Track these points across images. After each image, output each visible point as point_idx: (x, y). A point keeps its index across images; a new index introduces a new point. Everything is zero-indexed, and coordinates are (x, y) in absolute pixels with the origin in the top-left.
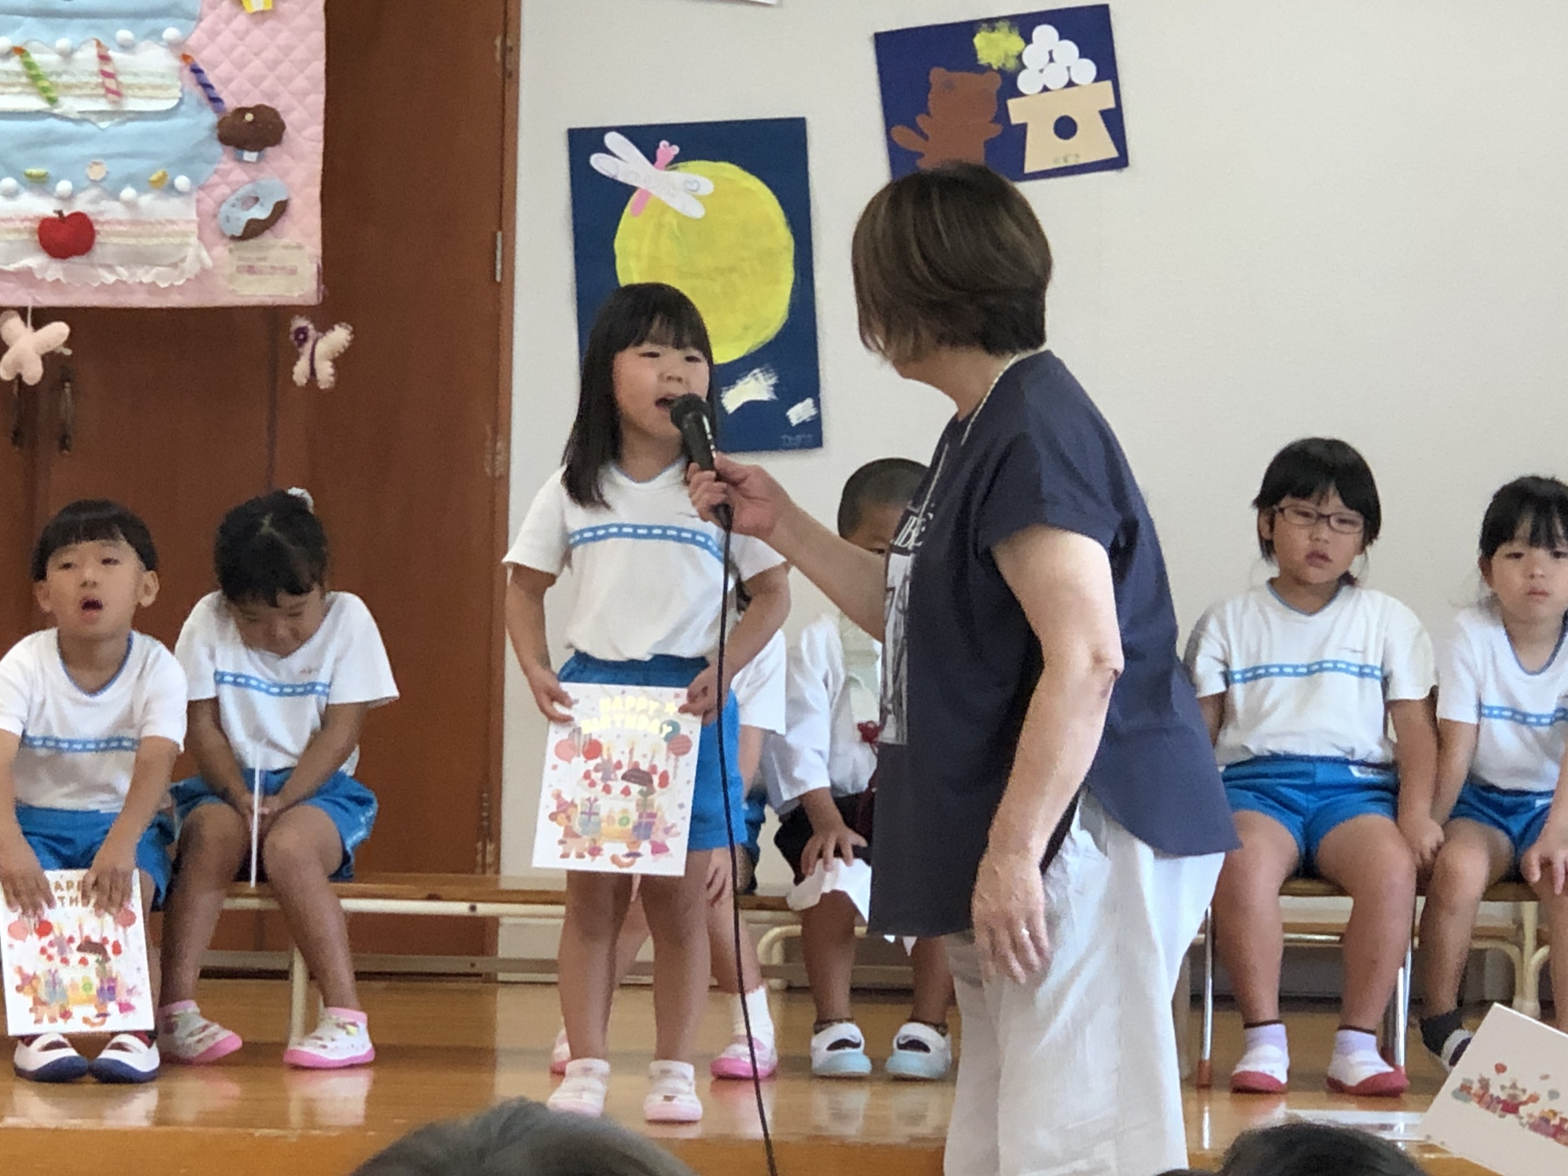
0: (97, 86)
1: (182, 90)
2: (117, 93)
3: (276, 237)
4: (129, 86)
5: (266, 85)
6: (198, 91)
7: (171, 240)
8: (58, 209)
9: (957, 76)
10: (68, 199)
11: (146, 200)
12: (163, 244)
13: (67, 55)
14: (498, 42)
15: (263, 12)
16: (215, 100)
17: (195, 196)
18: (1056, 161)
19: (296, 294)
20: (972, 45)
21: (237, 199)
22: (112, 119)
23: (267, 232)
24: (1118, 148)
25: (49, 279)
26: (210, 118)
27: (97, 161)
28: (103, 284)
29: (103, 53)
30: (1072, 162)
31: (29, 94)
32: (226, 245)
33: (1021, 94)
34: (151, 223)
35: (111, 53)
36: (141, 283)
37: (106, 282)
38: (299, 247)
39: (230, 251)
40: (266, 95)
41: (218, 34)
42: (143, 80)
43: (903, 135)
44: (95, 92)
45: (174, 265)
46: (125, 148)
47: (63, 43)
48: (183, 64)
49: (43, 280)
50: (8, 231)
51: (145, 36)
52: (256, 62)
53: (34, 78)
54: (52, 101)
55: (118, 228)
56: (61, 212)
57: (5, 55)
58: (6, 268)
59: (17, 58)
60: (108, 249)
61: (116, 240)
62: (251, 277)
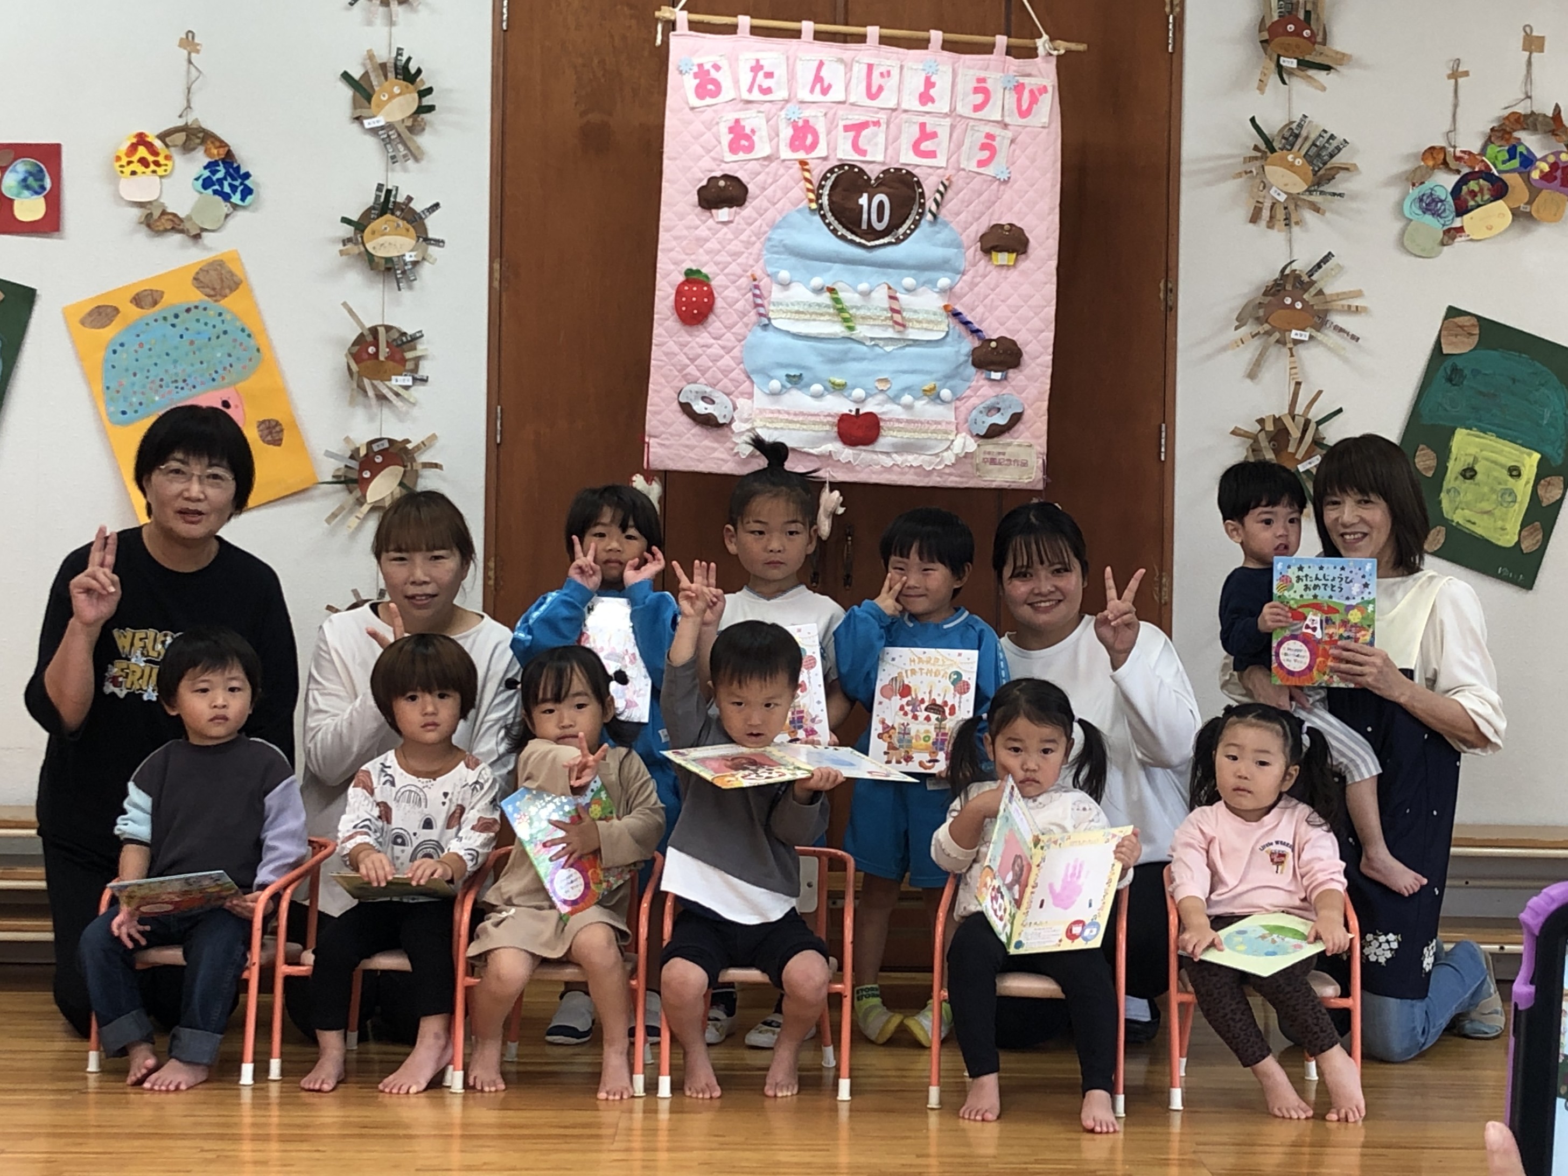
0: (886, 318)
1: (947, 327)
2: (904, 326)
3: (1012, 438)
4: (910, 320)
5: (1009, 324)
6: (960, 328)
7: (935, 435)
8: (855, 408)
10: (862, 401)
11: (919, 404)
12: (930, 439)
13: (866, 294)
15: (1005, 267)
16: (973, 333)
17: (953, 405)
19: (1027, 481)
21: (984, 408)
22: (896, 344)
23: (1004, 435)
26: (969, 345)
27: (884, 375)
28: (883, 467)
29: (892, 295)
31: (835, 322)
32: (973, 440)
34: (921, 422)
35: (898, 295)
36: (911, 467)
37: (885, 465)
38: (1030, 446)
39: (978, 445)
40: (1008, 330)
41: (977, 285)
42: (921, 317)
44: (884, 323)
45: (937, 455)
46: (907, 366)
47: (863, 286)
49: (839, 460)
50: (815, 423)
51: (924, 284)
52: (1003, 307)
53: (840, 310)
54: (851, 329)
55: (897, 425)
56: (858, 410)
57: (818, 291)
58: (811, 451)
59: (828, 294)
60: (888, 440)
61: (895, 433)
62: (993, 467)
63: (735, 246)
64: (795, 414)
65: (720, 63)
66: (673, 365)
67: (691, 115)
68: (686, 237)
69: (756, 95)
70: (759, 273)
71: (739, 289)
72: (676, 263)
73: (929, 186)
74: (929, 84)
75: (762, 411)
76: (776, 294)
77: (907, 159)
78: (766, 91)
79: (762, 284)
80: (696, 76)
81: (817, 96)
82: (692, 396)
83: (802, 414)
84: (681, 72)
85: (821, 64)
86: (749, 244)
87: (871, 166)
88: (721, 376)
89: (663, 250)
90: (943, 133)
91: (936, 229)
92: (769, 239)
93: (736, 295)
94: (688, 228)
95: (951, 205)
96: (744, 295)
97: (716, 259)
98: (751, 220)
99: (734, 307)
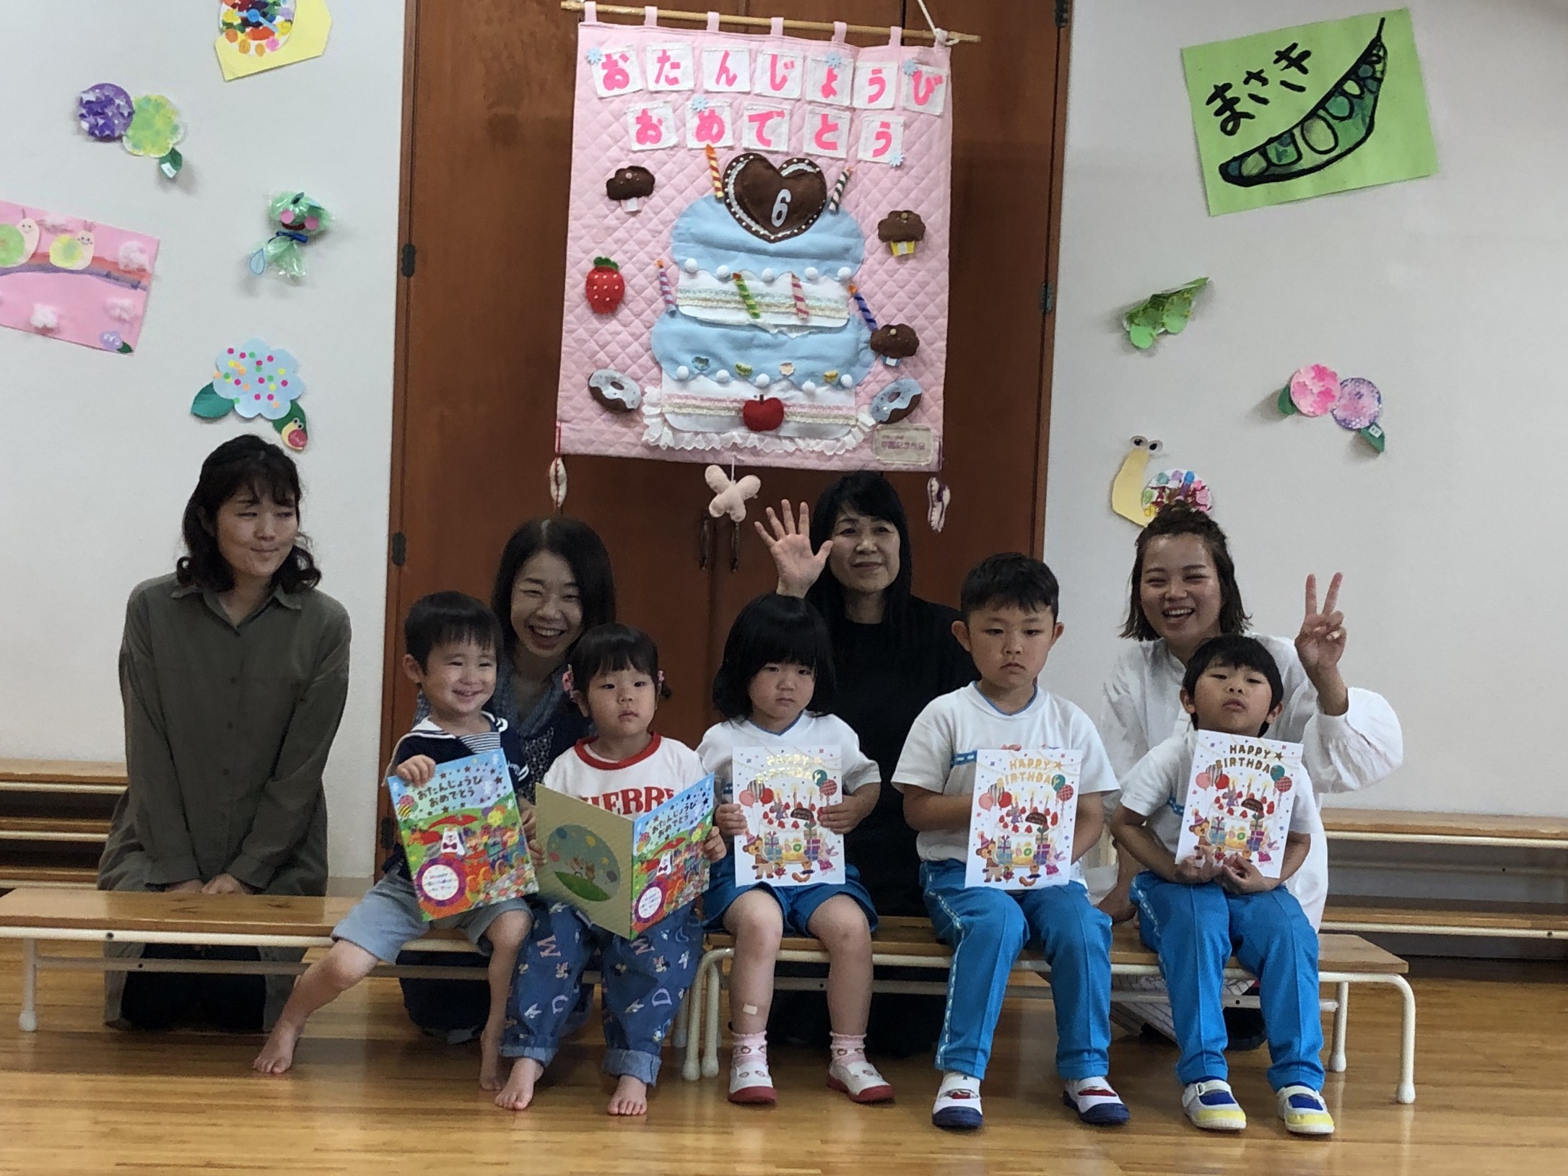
0: (790, 306)
1: (848, 313)
2: (806, 313)
3: (911, 421)
4: (813, 308)
5: (906, 311)
6: (858, 315)
7: (837, 421)
8: (759, 394)
10: (765, 388)
11: (821, 391)
12: (831, 424)
13: (770, 281)
15: (906, 255)
16: (870, 321)
17: (854, 391)
19: (923, 464)
21: (885, 394)
22: (798, 332)
23: (904, 420)
25: (748, 445)
26: (866, 333)
27: (789, 361)
28: (786, 451)
29: (796, 283)
31: (739, 310)
32: (875, 427)
34: (823, 408)
35: (801, 283)
36: (813, 451)
37: (788, 450)
38: (928, 430)
39: (882, 430)
40: (906, 317)
41: (875, 272)
42: (823, 304)
44: (788, 310)
45: (838, 439)
46: (809, 353)
47: (768, 272)
48: (850, 294)
49: (744, 446)
50: (722, 409)
51: (825, 273)
52: (901, 293)
53: (745, 298)
54: (756, 315)
55: (800, 410)
56: (762, 397)
57: (725, 279)
59: (734, 282)
60: (792, 425)
61: (798, 419)
62: (892, 450)
63: (643, 234)
64: (702, 400)
65: (627, 55)
66: (584, 352)
67: (598, 105)
68: (594, 227)
69: (663, 85)
70: (666, 261)
71: (646, 277)
72: (587, 252)
73: (831, 176)
74: (831, 77)
75: (670, 396)
76: (684, 281)
77: (811, 148)
78: (674, 81)
79: (669, 272)
80: (604, 66)
81: (723, 86)
82: (603, 381)
83: (710, 400)
84: (589, 62)
85: (726, 55)
86: (655, 233)
87: (775, 156)
88: (630, 362)
89: (573, 238)
90: (844, 125)
91: (839, 216)
92: (676, 227)
93: (644, 282)
94: (597, 217)
95: (852, 196)
96: (651, 283)
97: (625, 247)
98: (657, 210)
99: (643, 295)
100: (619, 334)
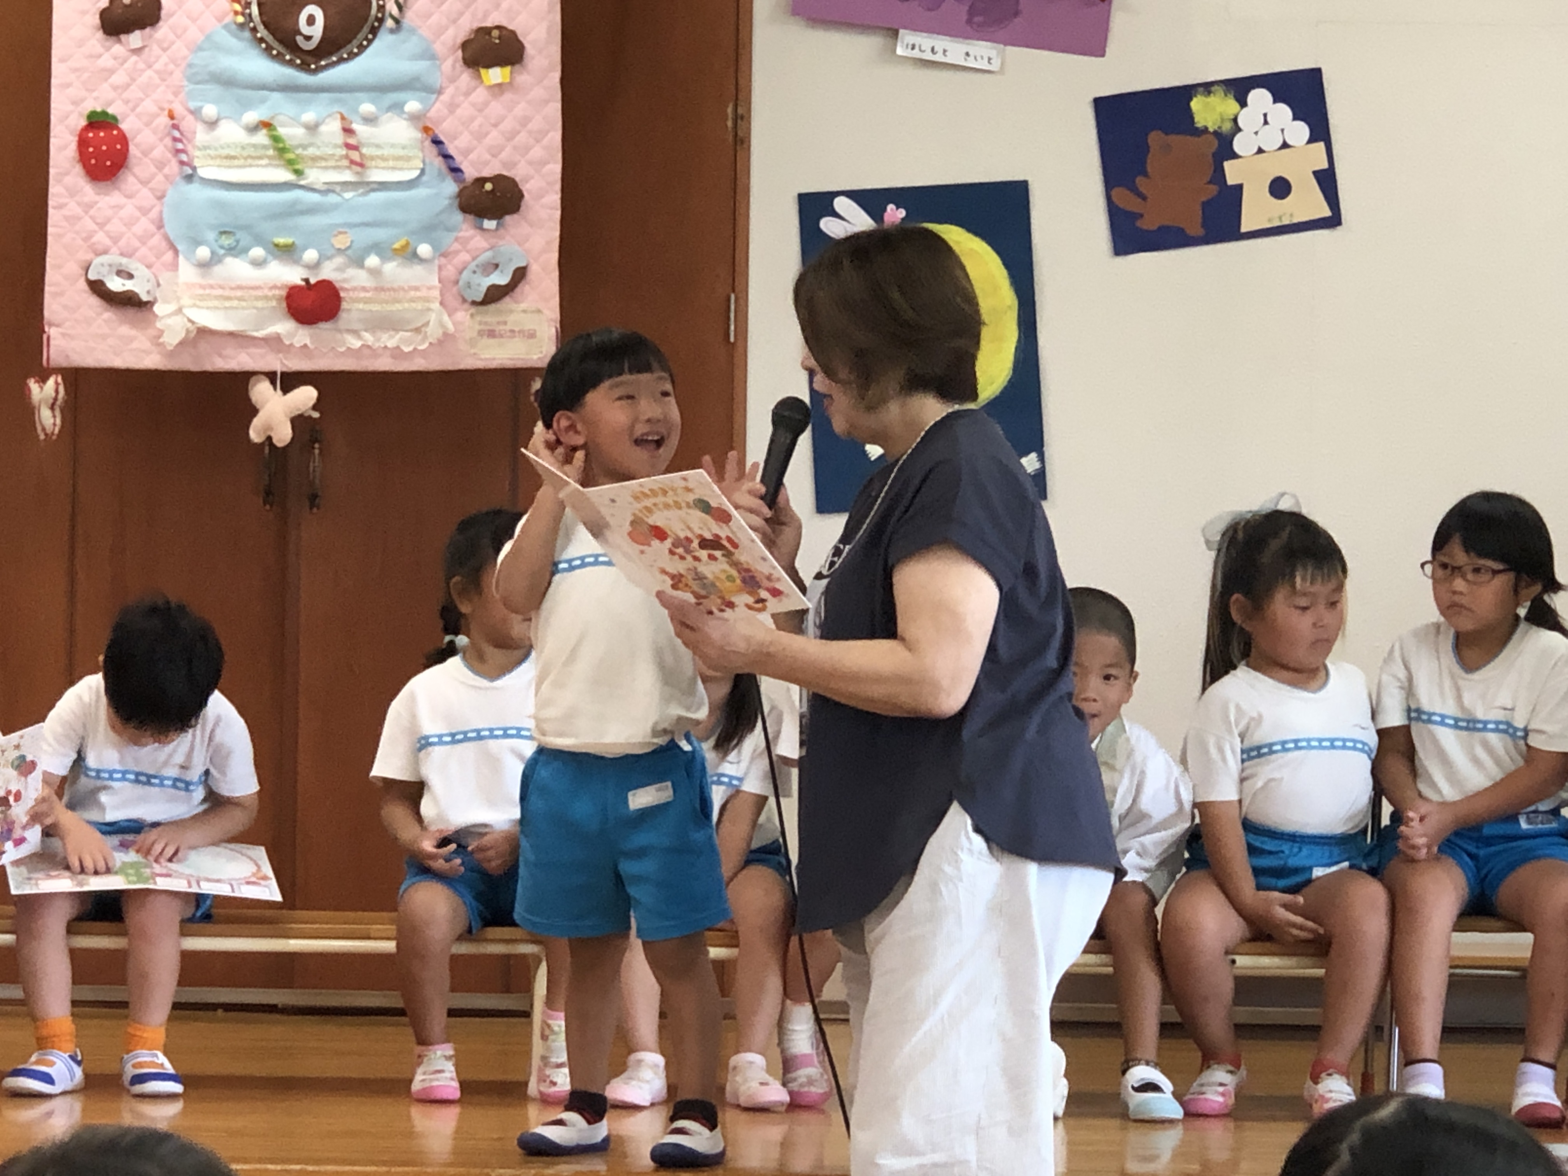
0: (341, 157)
1: (424, 162)
2: (361, 165)
3: (517, 302)
4: (372, 158)
5: (503, 155)
6: (439, 161)
7: (414, 305)
8: (304, 277)
9: (1175, 139)
10: (315, 267)
11: (390, 267)
12: (406, 310)
13: (313, 128)
14: (730, 110)
15: (499, 85)
16: (455, 171)
17: (437, 263)
18: (1270, 220)
19: (535, 357)
20: (1189, 109)
21: (477, 266)
22: (356, 190)
23: (507, 299)
24: (1331, 209)
25: (298, 345)
26: (451, 188)
27: (341, 230)
28: (349, 348)
29: (347, 127)
30: (1286, 221)
31: (277, 166)
32: (466, 310)
33: (1235, 156)
34: (394, 290)
35: (355, 126)
36: (386, 347)
37: (352, 347)
38: (539, 311)
39: (472, 315)
40: (504, 164)
41: (458, 106)
42: (386, 152)
43: (1121, 195)
44: (339, 164)
45: (417, 330)
46: (368, 218)
47: (309, 116)
48: (425, 135)
49: (291, 345)
50: (257, 298)
51: (390, 109)
52: (494, 133)
53: (281, 151)
54: (298, 172)
55: (362, 295)
56: (308, 279)
57: (253, 129)
58: (256, 334)
59: (264, 131)
60: (354, 315)
61: (361, 306)
62: (492, 341)
63: (149, 77)
64: (232, 289)
66: (77, 233)
68: (84, 70)
70: (179, 110)
71: (155, 131)
72: (75, 103)
75: (190, 286)
76: (201, 136)
79: (184, 126)
82: (105, 270)
83: (240, 288)
86: (164, 75)
88: (137, 244)
89: (58, 86)
91: (402, 36)
92: (190, 66)
93: (152, 139)
94: (88, 57)
95: (420, 6)
96: (161, 140)
97: (125, 95)
98: (165, 45)
99: (151, 156)
100: (120, 207)
